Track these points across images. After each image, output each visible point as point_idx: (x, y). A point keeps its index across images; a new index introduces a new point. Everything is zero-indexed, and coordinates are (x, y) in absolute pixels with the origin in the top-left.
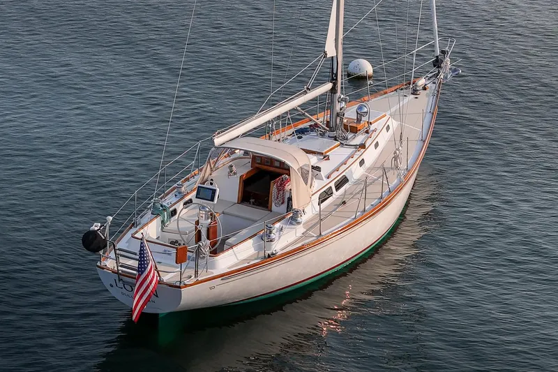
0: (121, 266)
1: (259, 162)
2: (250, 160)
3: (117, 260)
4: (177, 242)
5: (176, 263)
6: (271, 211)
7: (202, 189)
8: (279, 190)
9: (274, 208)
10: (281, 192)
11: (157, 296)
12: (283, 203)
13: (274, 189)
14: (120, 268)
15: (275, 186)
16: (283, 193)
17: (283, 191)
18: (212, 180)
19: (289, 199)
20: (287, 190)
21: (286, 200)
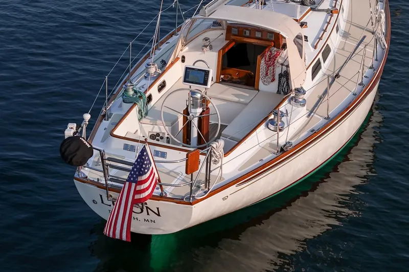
0: (111, 180)
1: (237, 33)
2: (224, 32)
3: (105, 171)
4: (158, 135)
5: (187, 173)
6: (258, 90)
7: (191, 71)
8: (268, 66)
9: (261, 86)
10: (271, 68)
11: (159, 215)
12: (273, 80)
13: (262, 64)
14: (109, 182)
15: (263, 61)
16: (274, 69)
17: (274, 66)
18: (183, 57)
19: (281, 76)
20: (278, 65)
21: (277, 77)
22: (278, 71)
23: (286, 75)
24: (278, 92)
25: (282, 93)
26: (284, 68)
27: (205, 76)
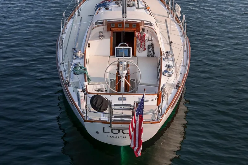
1: (114, 26)
4: (99, 90)
6: (136, 56)
7: (120, 50)
8: (141, 42)
9: (138, 54)
12: (145, 49)
15: (138, 40)
16: (144, 43)
17: (145, 42)
18: (89, 44)
19: (149, 46)
20: (146, 40)
21: (146, 47)
22: (147, 44)
23: (152, 46)
24: (148, 56)
25: (150, 56)
26: (151, 42)
27: (128, 52)
